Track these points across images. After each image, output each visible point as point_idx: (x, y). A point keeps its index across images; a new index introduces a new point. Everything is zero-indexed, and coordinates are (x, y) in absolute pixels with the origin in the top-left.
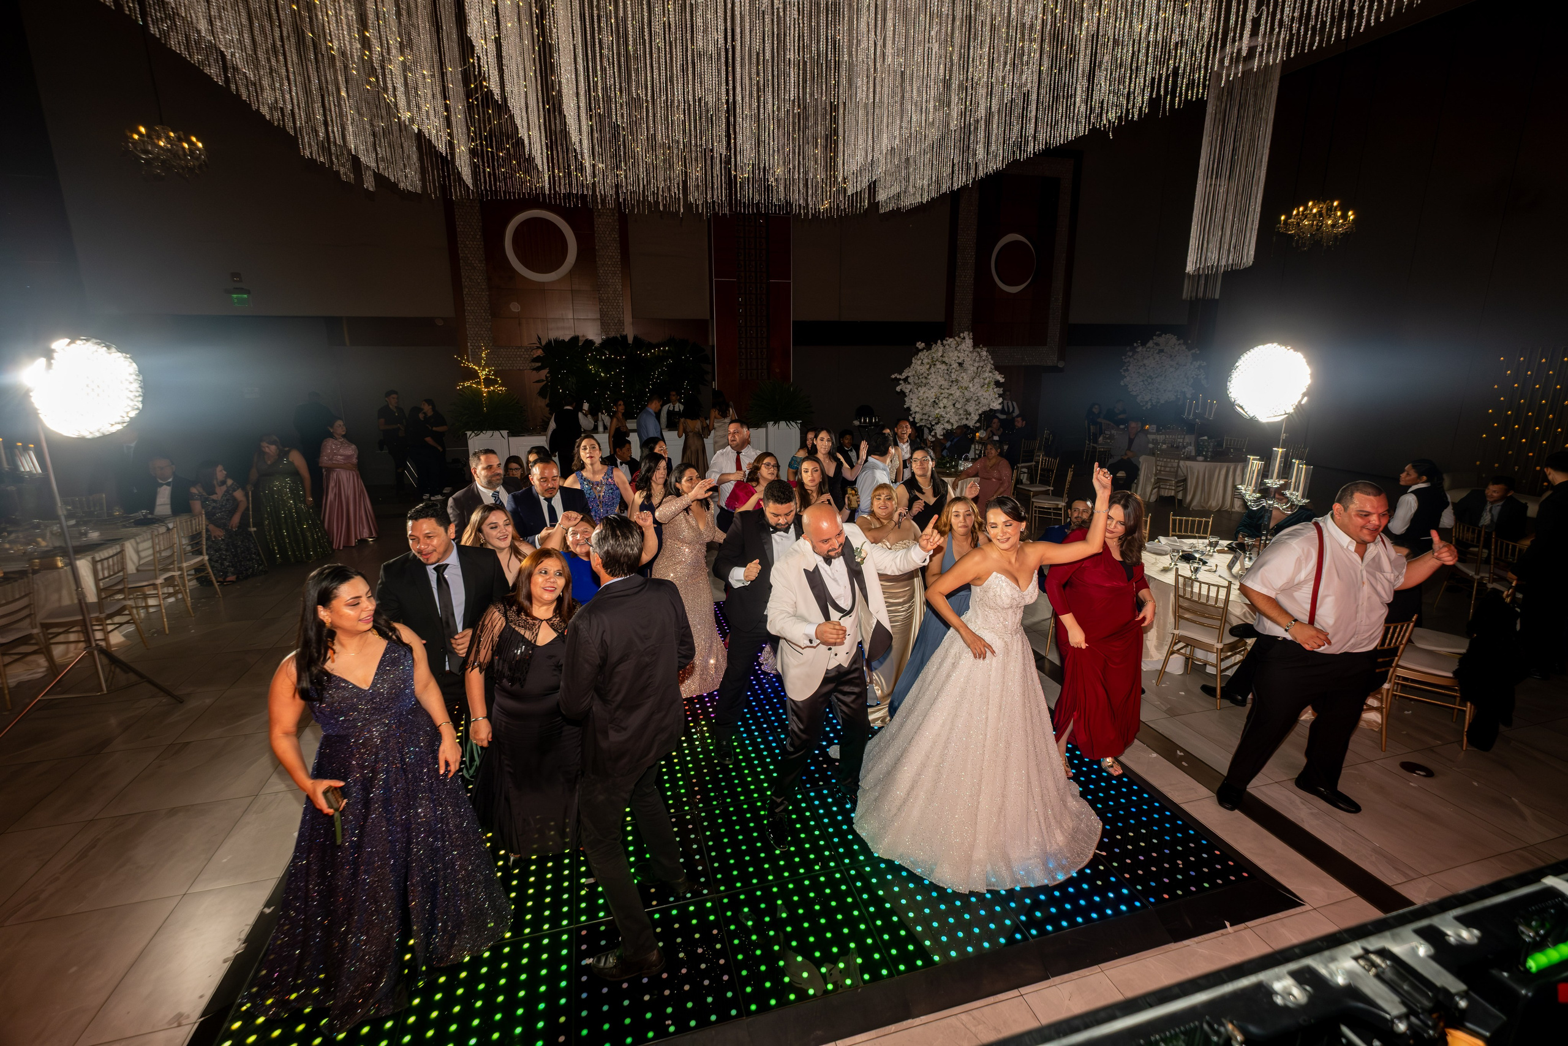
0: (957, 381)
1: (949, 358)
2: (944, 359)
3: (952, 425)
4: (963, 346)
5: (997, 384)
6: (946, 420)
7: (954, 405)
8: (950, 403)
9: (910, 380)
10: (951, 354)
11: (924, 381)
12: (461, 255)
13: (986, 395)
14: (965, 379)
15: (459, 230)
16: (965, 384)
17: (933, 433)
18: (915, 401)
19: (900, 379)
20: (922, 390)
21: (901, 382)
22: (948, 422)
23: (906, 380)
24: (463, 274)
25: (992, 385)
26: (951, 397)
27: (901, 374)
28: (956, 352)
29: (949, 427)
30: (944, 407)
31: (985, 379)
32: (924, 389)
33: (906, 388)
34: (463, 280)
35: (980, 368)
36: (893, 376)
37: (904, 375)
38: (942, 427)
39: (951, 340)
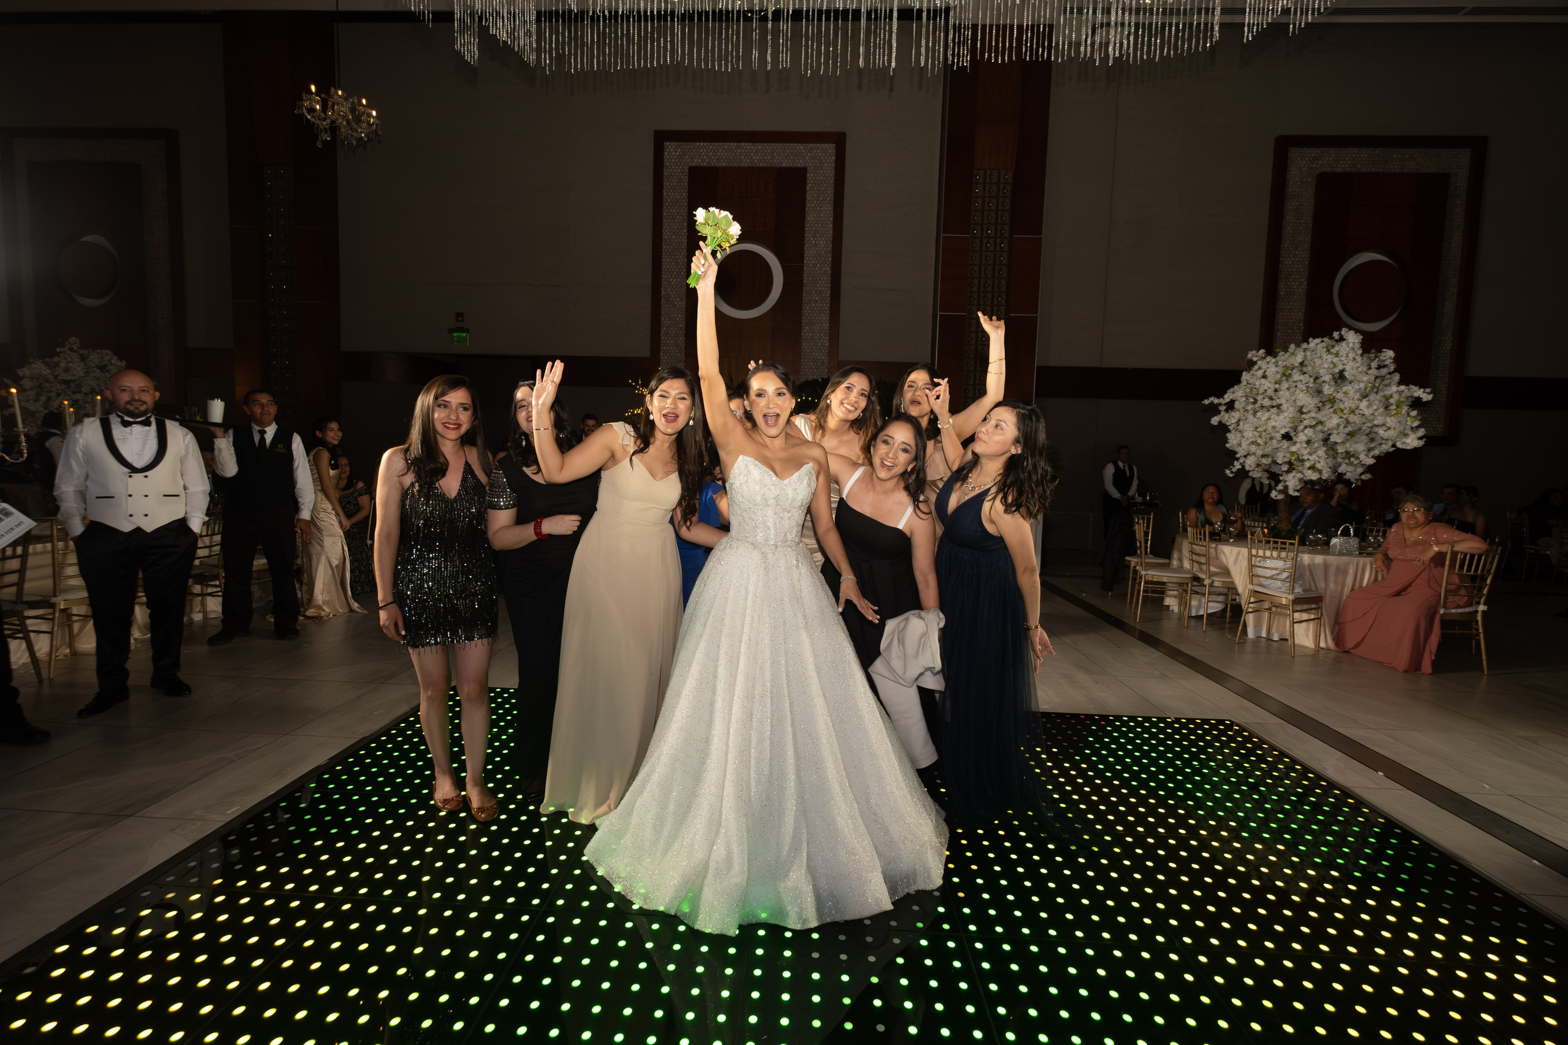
0: (1332, 401)
1: (1313, 367)
2: (1305, 369)
3: (1320, 472)
4: (1342, 348)
5: (1416, 403)
6: (1307, 464)
7: (1326, 440)
8: (1321, 436)
9: (1237, 405)
10: (1318, 362)
11: (1267, 402)
12: (663, 293)
13: (1391, 421)
14: (1349, 396)
15: (664, 267)
16: (1348, 404)
17: (1280, 487)
18: (1249, 434)
19: (1220, 404)
20: (1263, 416)
21: (1223, 408)
22: (1312, 468)
23: (1231, 406)
24: (663, 312)
25: (1405, 409)
26: (1319, 428)
27: (1220, 395)
28: (1330, 358)
29: (1314, 476)
30: (1308, 442)
31: (1387, 398)
32: (1267, 415)
33: (1229, 419)
34: (662, 319)
35: (1378, 381)
36: (1206, 402)
37: (1228, 397)
38: (1299, 475)
39: (1318, 340)
